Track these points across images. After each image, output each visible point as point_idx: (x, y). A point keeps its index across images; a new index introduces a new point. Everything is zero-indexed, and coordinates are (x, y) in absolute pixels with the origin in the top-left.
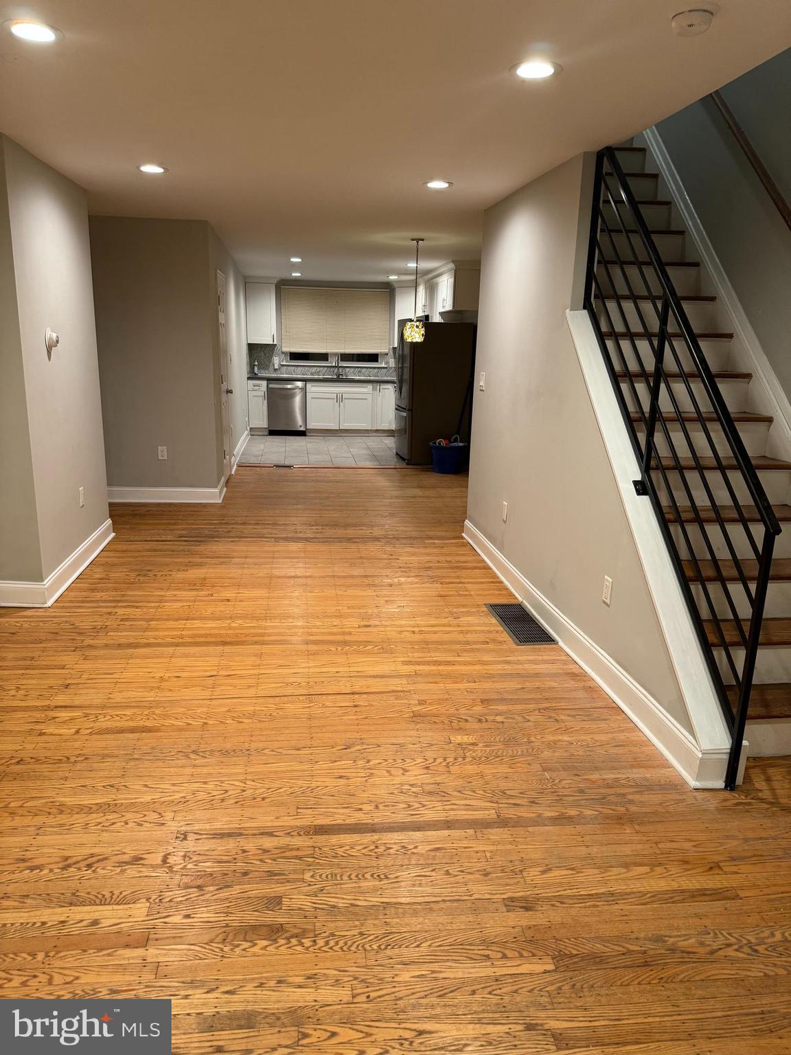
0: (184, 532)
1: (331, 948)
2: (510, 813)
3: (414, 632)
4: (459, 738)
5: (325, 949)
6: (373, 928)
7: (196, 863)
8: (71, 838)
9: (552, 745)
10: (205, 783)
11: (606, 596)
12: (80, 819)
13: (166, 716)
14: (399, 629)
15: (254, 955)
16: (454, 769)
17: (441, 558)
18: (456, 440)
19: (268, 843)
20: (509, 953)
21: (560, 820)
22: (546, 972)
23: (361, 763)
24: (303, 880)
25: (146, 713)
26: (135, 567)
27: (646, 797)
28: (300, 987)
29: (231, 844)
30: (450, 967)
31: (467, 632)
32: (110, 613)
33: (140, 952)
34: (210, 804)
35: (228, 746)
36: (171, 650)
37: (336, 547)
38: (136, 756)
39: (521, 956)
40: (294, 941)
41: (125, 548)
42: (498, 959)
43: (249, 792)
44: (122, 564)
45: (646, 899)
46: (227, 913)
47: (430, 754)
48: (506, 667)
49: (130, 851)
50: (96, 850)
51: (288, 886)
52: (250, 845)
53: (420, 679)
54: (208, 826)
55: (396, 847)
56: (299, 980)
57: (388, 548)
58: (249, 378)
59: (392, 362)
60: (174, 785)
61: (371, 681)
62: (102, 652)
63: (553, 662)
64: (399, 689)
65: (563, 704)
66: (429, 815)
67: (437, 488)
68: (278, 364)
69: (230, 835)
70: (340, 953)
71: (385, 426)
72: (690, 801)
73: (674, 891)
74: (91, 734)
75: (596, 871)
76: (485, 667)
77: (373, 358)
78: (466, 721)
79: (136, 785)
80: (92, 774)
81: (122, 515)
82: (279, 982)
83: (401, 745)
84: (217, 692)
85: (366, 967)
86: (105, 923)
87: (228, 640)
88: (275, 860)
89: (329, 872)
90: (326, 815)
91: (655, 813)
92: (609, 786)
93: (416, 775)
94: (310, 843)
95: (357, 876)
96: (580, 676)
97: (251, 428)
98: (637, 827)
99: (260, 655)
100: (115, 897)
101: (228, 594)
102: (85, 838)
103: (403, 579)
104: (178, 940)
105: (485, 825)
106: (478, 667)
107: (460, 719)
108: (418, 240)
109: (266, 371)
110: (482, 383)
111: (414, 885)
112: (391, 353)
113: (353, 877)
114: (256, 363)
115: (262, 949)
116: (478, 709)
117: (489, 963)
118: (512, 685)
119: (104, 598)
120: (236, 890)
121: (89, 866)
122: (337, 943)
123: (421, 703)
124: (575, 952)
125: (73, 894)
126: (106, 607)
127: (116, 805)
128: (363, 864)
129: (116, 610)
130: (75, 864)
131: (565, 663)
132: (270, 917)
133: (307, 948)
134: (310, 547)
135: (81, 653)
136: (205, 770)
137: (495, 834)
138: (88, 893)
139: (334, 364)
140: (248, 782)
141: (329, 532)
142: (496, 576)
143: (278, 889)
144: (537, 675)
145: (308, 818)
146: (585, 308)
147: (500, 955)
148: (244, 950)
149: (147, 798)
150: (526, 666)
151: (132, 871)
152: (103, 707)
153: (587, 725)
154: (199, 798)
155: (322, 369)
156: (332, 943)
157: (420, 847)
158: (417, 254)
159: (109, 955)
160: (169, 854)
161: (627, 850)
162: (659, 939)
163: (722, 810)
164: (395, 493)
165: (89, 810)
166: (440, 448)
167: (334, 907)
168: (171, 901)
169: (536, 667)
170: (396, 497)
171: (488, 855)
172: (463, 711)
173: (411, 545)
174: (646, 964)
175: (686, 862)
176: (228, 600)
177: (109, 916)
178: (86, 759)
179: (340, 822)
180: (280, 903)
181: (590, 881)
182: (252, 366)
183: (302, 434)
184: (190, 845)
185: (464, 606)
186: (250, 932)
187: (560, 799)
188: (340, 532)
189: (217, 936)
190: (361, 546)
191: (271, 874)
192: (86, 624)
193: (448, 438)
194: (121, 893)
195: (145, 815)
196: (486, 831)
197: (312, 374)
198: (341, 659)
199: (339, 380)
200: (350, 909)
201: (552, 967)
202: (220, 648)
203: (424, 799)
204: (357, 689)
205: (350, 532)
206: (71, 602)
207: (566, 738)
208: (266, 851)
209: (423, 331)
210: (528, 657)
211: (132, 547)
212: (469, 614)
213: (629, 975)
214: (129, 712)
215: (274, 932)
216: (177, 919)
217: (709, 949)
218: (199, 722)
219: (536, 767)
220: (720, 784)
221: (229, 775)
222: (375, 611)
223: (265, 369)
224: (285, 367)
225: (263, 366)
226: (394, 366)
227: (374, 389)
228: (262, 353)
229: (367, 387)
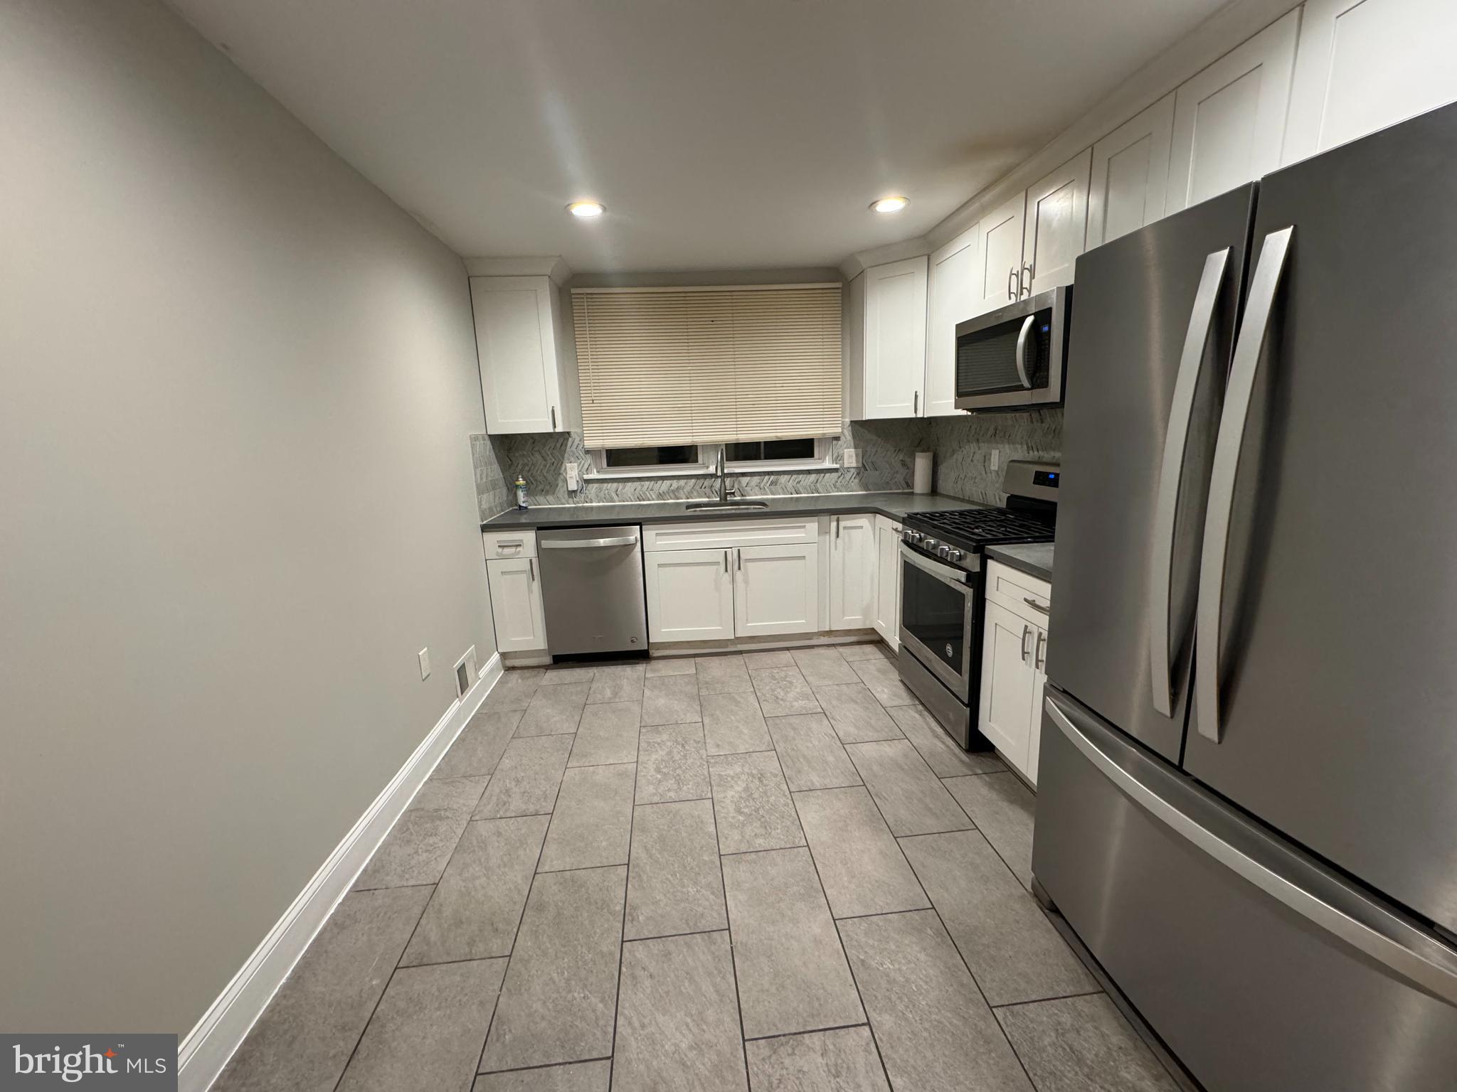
58: (485, 529)
59: (850, 457)
68: (577, 478)
71: (853, 621)
77: (803, 448)
97: (504, 656)
109: (550, 498)
112: (848, 435)
114: (521, 482)
139: (712, 470)
155: (682, 482)
182: (509, 489)
183: (639, 656)
197: (660, 496)
199: (727, 511)
223: (547, 493)
224: (596, 485)
225: (540, 487)
226: (854, 465)
227: (823, 531)
228: (537, 455)
229: (805, 526)
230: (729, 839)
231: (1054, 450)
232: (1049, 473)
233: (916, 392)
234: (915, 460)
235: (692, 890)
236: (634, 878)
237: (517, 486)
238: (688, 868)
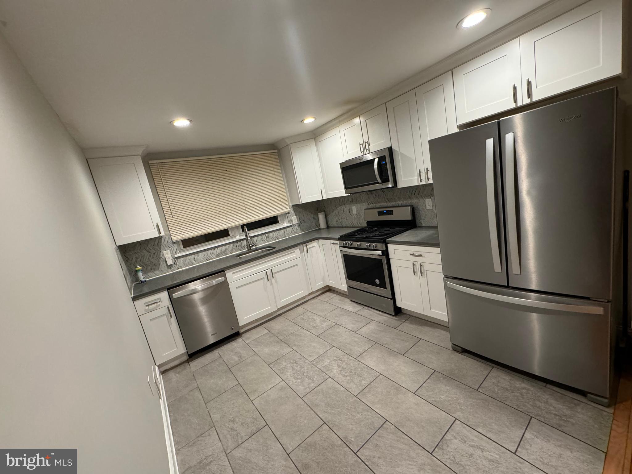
58: (134, 299)
59: (295, 220)
68: (171, 258)
77: (273, 220)
97: (159, 366)
109: (157, 272)
114: (139, 268)
139: (238, 238)
155: (227, 246)
182: (133, 274)
183: (236, 336)
223: (155, 270)
224: (182, 259)
225: (149, 268)
226: (297, 222)
227: (302, 252)
228: (144, 251)
229: (294, 252)
230: (352, 388)
231: (380, 203)
232: (384, 211)
233: (321, 190)
234: (318, 216)
235: (359, 416)
236: (333, 427)
237: (137, 271)
238: (349, 409)
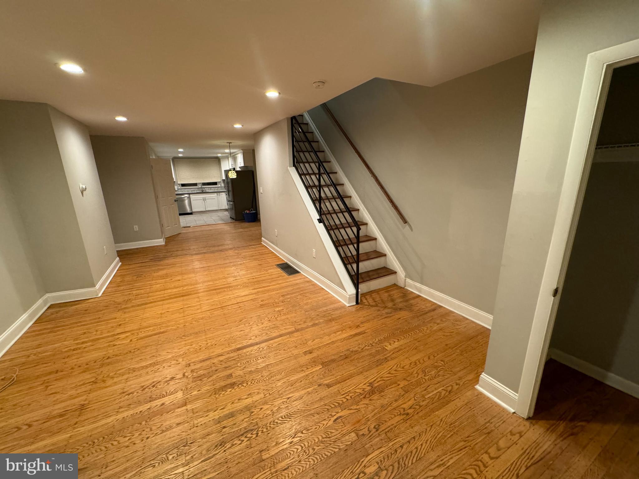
0: (151, 258)
1: (253, 384)
2: (299, 327)
3: (253, 279)
4: (277, 309)
5: (252, 384)
6: (265, 374)
7: (197, 372)
8: (142, 379)
9: (307, 304)
10: (192, 345)
11: (314, 255)
12: (144, 371)
13: (168, 326)
14: (248, 278)
15: (227, 394)
16: (278, 319)
17: (256, 252)
18: (252, 210)
19: (221, 358)
20: (308, 367)
21: (314, 325)
22: (320, 369)
23: (247, 325)
24: (238, 366)
25: (159, 327)
26: (134, 275)
27: (336, 312)
28: (246, 399)
29: (208, 363)
30: (292, 377)
31: (272, 275)
32: (130, 294)
33: (184, 408)
34: (196, 352)
35: (196, 330)
36: (161, 303)
37: (216, 254)
38: (160, 343)
39: (312, 367)
40: (240, 386)
41: (127, 268)
42: (306, 370)
43: (209, 344)
44: (128, 274)
45: (342, 340)
46: (214, 385)
47: (270, 316)
48: (287, 283)
49: (169, 377)
50: (155, 380)
51: (233, 370)
52: (215, 361)
53: (259, 294)
54: (197, 359)
55: (266, 347)
56: (245, 397)
57: (236, 251)
60: (179, 349)
61: (243, 298)
62: (131, 309)
63: (301, 279)
64: (254, 298)
65: (306, 291)
66: (274, 335)
67: (248, 228)
69: (206, 360)
70: (257, 384)
71: (224, 208)
72: (348, 310)
73: (349, 336)
74: (137, 340)
75: (327, 337)
76: (281, 285)
77: (215, 183)
78: (278, 303)
79: (164, 353)
80: (143, 354)
81: (123, 255)
82: (239, 400)
83: (259, 316)
84: (186, 313)
85: (266, 385)
86: (167, 403)
87: (184, 294)
88: (226, 363)
89: (246, 361)
90: (239, 344)
91: (339, 316)
92: (325, 312)
93: (266, 324)
94: (236, 354)
95: (256, 359)
96: (310, 281)
98: (335, 321)
99: (198, 297)
100: (168, 393)
101: (179, 278)
102: (148, 377)
103: (244, 262)
104: (198, 399)
105: (292, 333)
106: (277, 286)
107: (276, 303)
108: (229, 143)
110: (261, 191)
111: (275, 357)
112: (223, 182)
113: (254, 360)
115: (230, 392)
116: (281, 298)
117: (303, 372)
118: (290, 289)
119: (125, 288)
120: (214, 377)
121: (153, 386)
122: (255, 382)
123: (262, 301)
124: (327, 361)
125: (150, 398)
126: (127, 292)
127: (157, 362)
128: (256, 355)
129: (132, 292)
130: (147, 387)
131: (304, 278)
132: (229, 381)
133: (245, 386)
134: (207, 255)
135: (122, 311)
136: (190, 341)
137: (296, 334)
138: (156, 395)
139: (200, 187)
140: (208, 341)
141: (213, 249)
142: (276, 255)
143: (229, 372)
144: (297, 284)
145: (234, 347)
146: (294, 166)
147: (306, 368)
148: (224, 394)
149: (170, 356)
150: (293, 282)
151: (172, 383)
152: (140, 329)
153: (314, 296)
154: (191, 351)
155: (195, 189)
156: (253, 382)
157: (274, 345)
158: (230, 147)
159: (172, 413)
160: (185, 373)
161: (334, 328)
162: (348, 350)
163: (357, 310)
164: (234, 232)
165: (147, 367)
166: (247, 214)
167: (250, 371)
168: (191, 388)
169: (296, 281)
170: (235, 233)
171: (295, 341)
172: (276, 300)
173: (244, 249)
174: (346, 358)
175: (351, 327)
176: (179, 280)
177: (167, 400)
178: (138, 349)
179: (245, 345)
180: (232, 376)
181: (326, 340)
183: (191, 214)
184: (193, 367)
185: (268, 267)
186: (224, 388)
187: (312, 319)
188: (216, 248)
189: (212, 393)
190: (226, 252)
191: (226, 367)
192: (120, 300)
193: (249, 210)
194: (170, 391)
195: (171, 363)
196: (292, 334)
197: (192, 191)
198: (230, 293)
199: (203, 192)
200: (257, 370)
201: (322, 367)
202: (182, 298)
203: (271, 330)
204: (239, 301)
205: (220, 248)
206: (110, 293)
207: (310, 301)
208: (221, 361)
209: (236, 174)
210: (293, 279)
211: (131, 267)
212: (271, 269)
213: (342, 362)
214: (151, 328)
215: (232, 385)
216: (195, 393)
217: (361, 349)
218: (182, 326)
219: (303, 312)
220: (355, 303)
221: (199, 340)
222: (238, 274)
224: (180, 189)
227: (217, 195)
229: (214, 194)
